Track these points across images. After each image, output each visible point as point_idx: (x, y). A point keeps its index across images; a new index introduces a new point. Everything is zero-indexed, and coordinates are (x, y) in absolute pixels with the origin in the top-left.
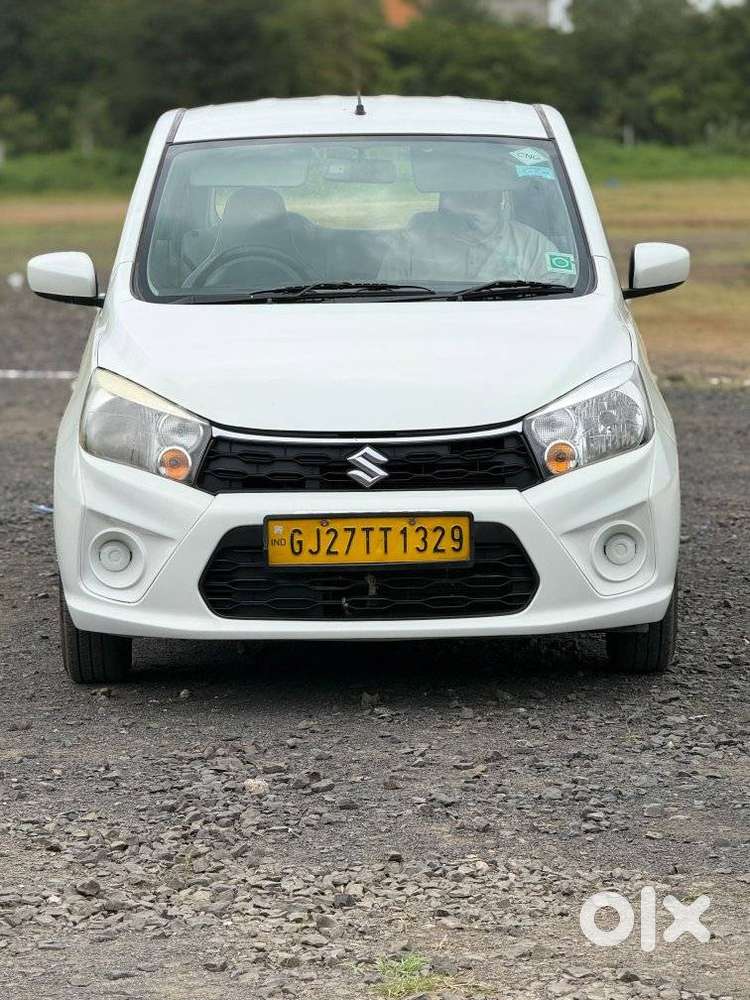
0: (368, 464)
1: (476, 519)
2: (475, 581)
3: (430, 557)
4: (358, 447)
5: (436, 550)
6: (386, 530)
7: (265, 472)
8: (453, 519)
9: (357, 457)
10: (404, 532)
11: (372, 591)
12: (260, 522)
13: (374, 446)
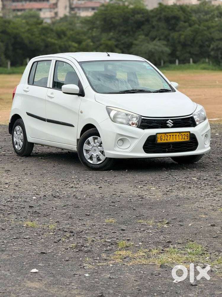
0: (170, 123)
1: (191, 133)
2: (189, 145)
3: (183, 140)
4: (168, 120)
5: (184, 139)
6: (176, 135)
7: (151, 125)
8: (187, 133)
9: (168, 122)
10: (179, 136)
11: (172, 147)
12: (155, 134)
13: (171, 119)
